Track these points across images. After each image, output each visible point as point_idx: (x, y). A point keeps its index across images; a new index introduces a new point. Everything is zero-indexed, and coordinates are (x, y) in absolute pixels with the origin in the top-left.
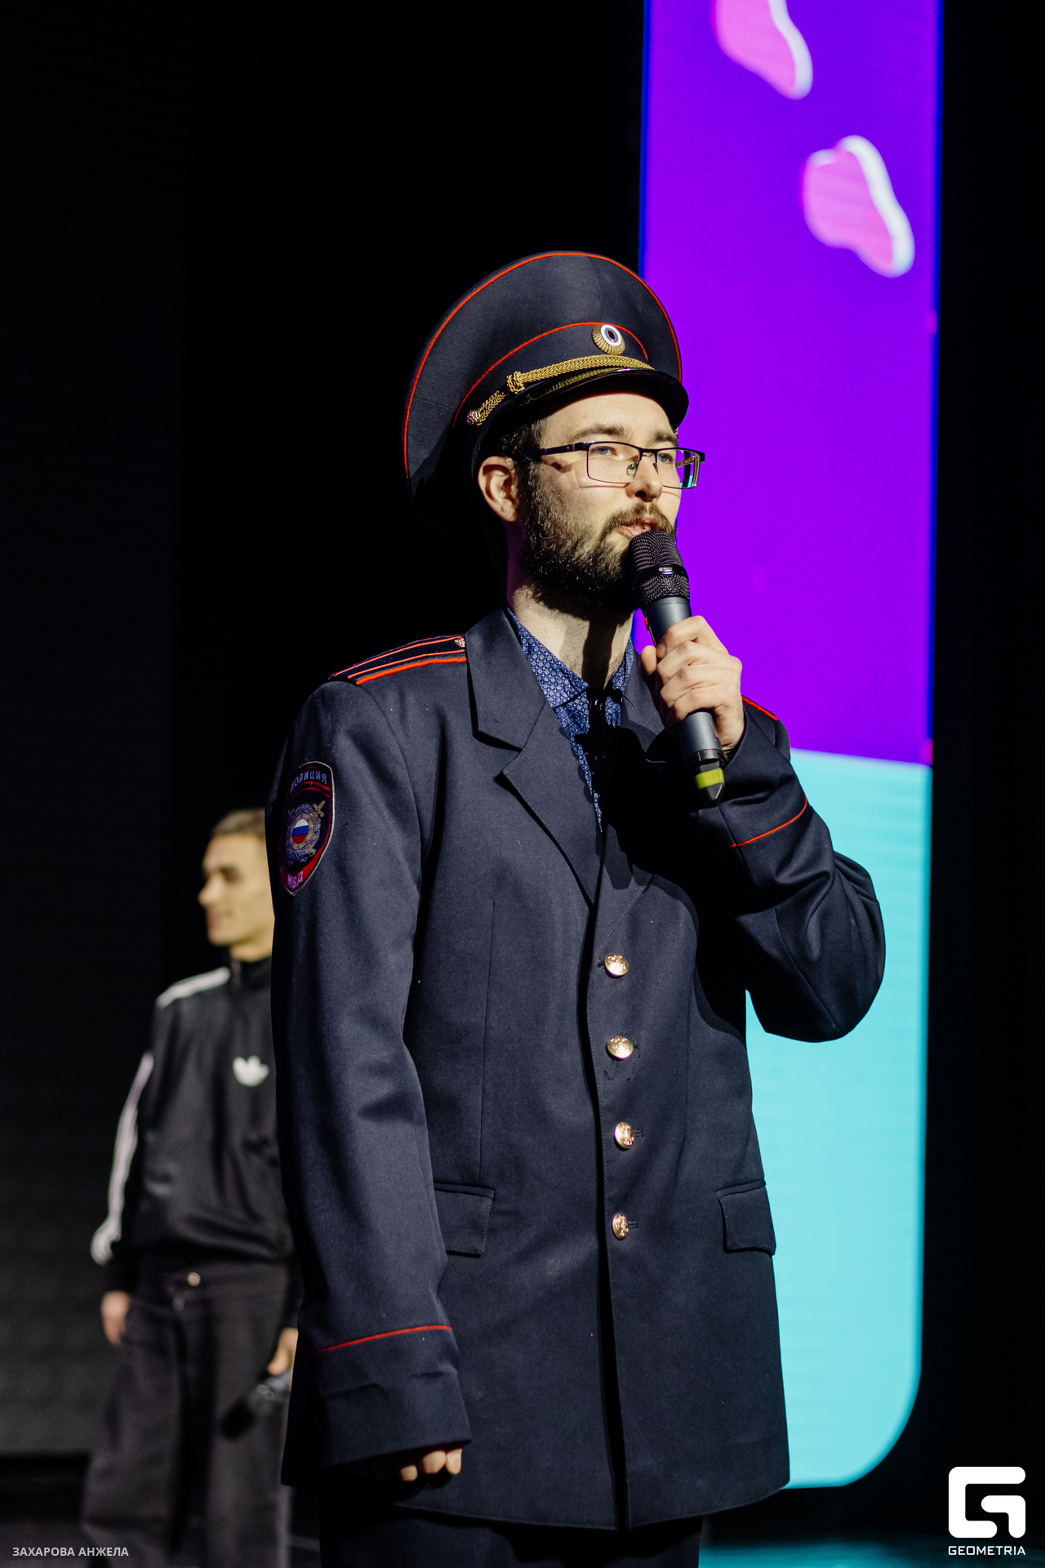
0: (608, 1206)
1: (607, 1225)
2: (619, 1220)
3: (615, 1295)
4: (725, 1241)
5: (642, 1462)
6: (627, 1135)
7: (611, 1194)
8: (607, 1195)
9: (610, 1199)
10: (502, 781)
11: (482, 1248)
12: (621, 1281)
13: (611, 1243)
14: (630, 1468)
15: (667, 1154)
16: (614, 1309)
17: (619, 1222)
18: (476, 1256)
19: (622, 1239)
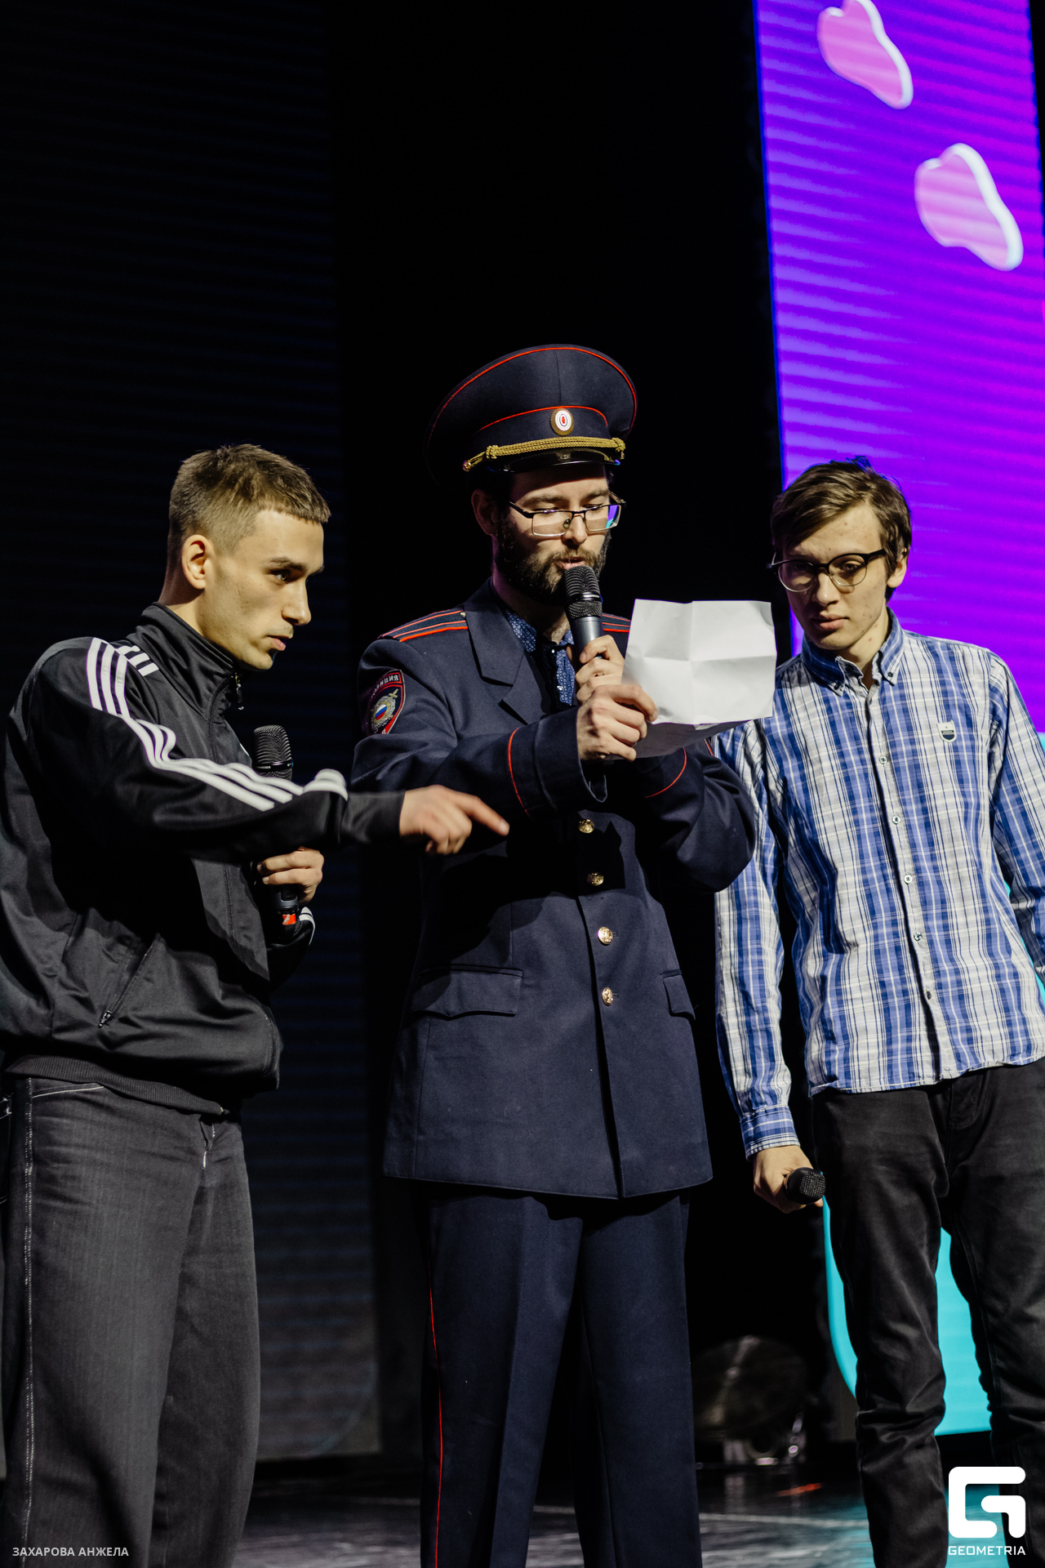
0: (599, 984)
1: (599, 996)
2: (606, 992)
3: (607, 1042)
4: (670, 1007)
5: (630, 1153)
6: (606, 935)
7: (601, 975)
8: (597, 977)
9: (600, 979)
10: (503, 705)
11: (515, 1010)
12: (609, 1031)
13: (603, 1008)
14: (622, 1158)
15: (635, 947)
16: (607, 1052)
17: (607, 994)
18: (513, 1015)
19: (608, 1005)
